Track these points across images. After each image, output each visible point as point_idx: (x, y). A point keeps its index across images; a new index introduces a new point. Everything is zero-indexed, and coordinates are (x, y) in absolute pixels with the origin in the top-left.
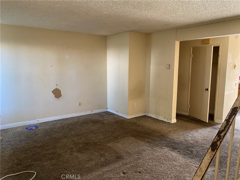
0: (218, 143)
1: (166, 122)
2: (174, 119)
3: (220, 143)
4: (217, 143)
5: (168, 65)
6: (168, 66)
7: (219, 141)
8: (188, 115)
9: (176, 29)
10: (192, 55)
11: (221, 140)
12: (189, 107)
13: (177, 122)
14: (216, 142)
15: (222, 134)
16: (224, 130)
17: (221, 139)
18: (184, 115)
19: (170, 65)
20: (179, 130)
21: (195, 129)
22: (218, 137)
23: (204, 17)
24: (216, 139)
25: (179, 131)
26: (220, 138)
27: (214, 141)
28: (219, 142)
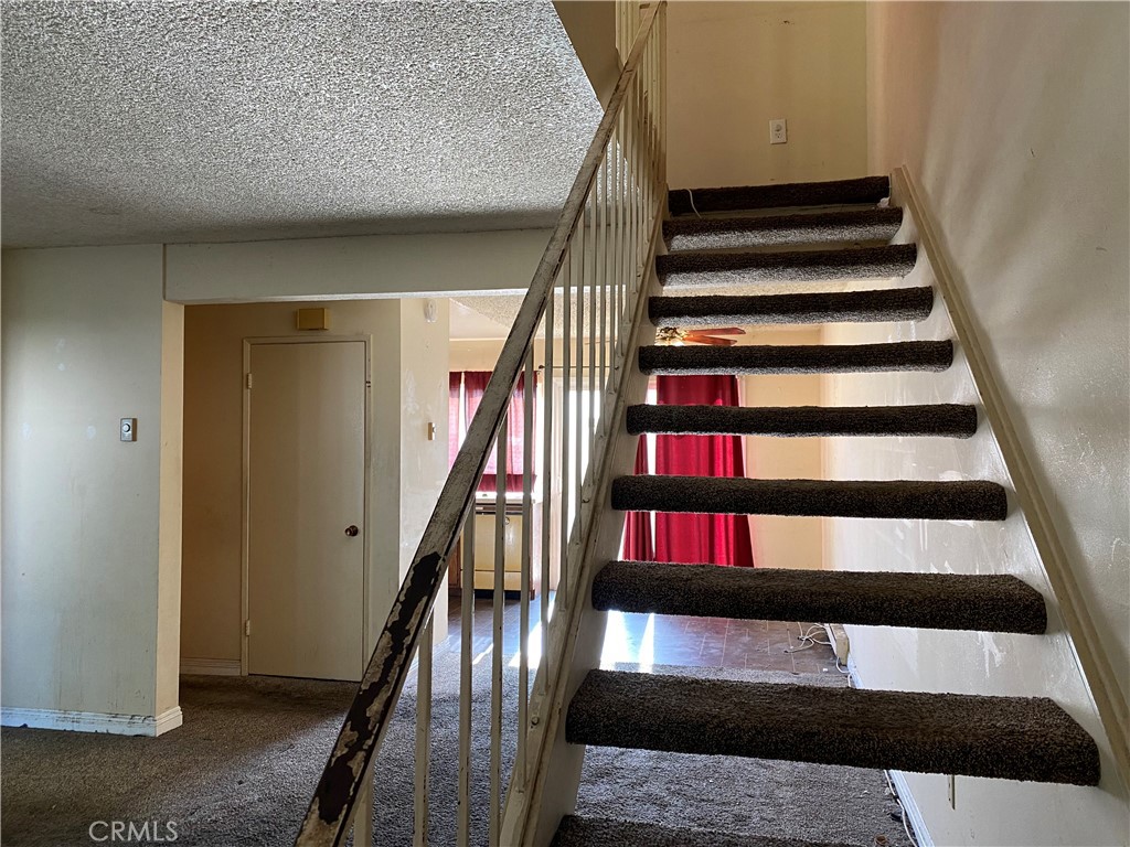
0: (356, 765)
1: (120, 736)
2: (168, 708)
3: (367, 760)
4: (350, 764)
5: (125, 422)
6: (126, 428)
7: (361, 749)
8: (245, 673)
9: (165, 245)
10: (250, 377)
11: (370, 742)
12: (248, 632)
13: (184, 722)
14: (344, 760)
15: (376, 706)
16: (383, 680)
17: (370, 738)
18: (227, 677)
19: (135, 421)
20: (197, 762)
21: (280, 736)
22: (352, 729)
23: (290, 197)
24: (346, 746)
25: (196, 769)
26: (365, 735)
27: (334, 760)
28: (361, 755)
